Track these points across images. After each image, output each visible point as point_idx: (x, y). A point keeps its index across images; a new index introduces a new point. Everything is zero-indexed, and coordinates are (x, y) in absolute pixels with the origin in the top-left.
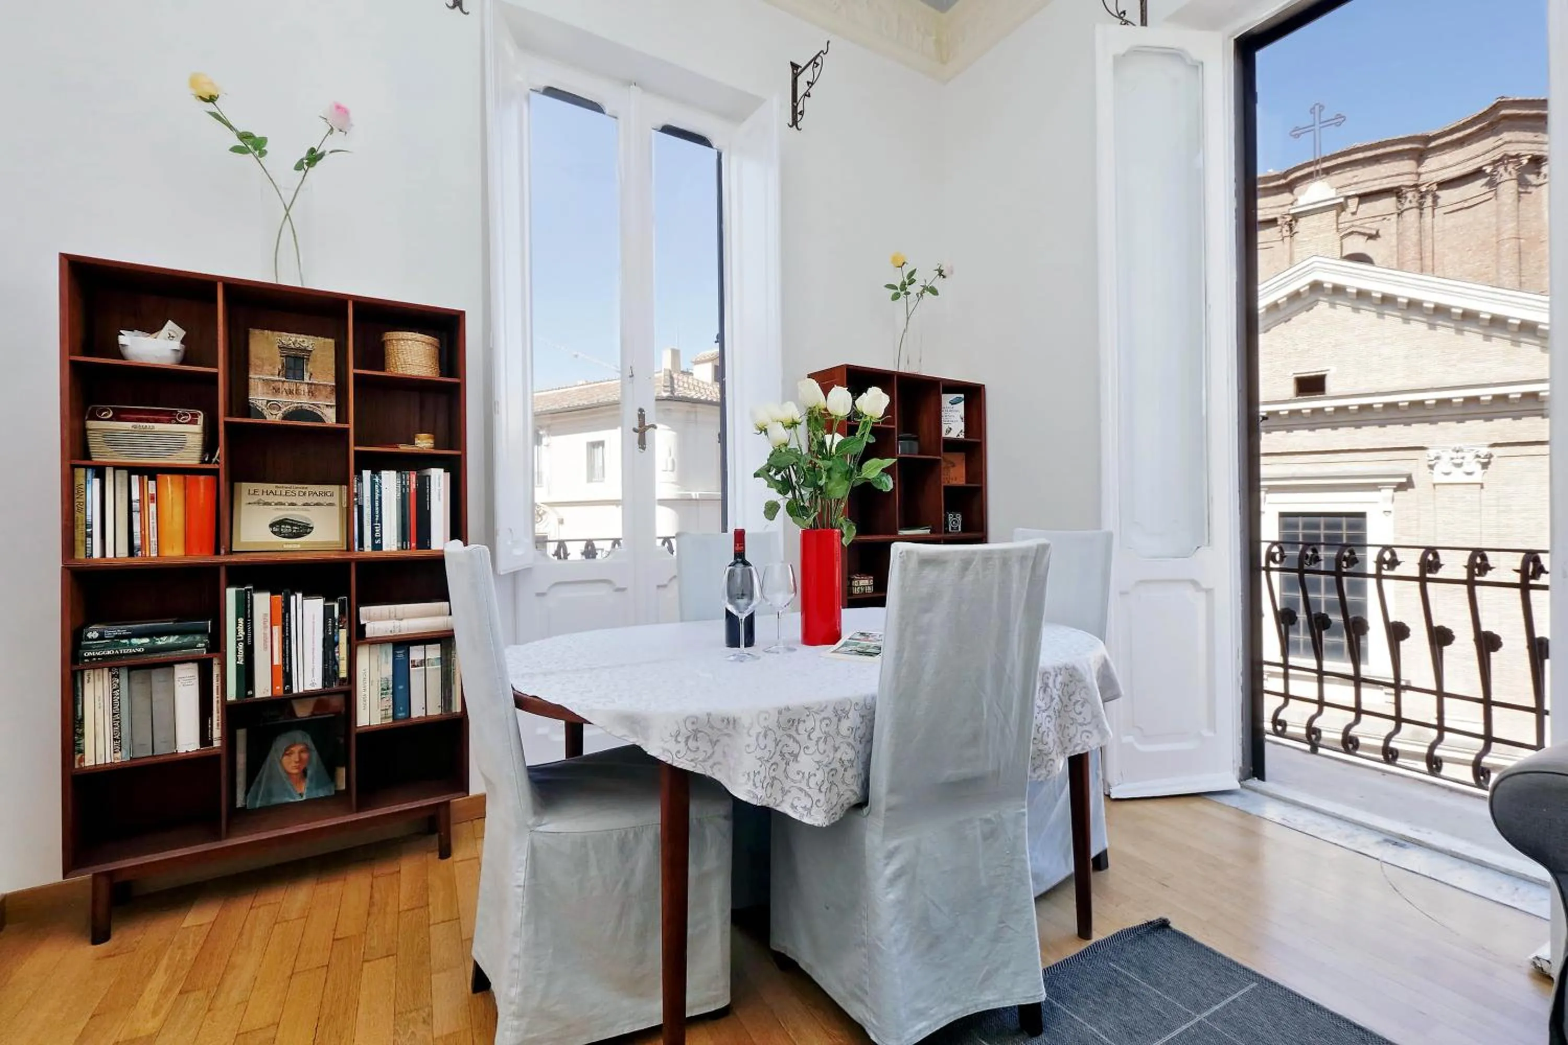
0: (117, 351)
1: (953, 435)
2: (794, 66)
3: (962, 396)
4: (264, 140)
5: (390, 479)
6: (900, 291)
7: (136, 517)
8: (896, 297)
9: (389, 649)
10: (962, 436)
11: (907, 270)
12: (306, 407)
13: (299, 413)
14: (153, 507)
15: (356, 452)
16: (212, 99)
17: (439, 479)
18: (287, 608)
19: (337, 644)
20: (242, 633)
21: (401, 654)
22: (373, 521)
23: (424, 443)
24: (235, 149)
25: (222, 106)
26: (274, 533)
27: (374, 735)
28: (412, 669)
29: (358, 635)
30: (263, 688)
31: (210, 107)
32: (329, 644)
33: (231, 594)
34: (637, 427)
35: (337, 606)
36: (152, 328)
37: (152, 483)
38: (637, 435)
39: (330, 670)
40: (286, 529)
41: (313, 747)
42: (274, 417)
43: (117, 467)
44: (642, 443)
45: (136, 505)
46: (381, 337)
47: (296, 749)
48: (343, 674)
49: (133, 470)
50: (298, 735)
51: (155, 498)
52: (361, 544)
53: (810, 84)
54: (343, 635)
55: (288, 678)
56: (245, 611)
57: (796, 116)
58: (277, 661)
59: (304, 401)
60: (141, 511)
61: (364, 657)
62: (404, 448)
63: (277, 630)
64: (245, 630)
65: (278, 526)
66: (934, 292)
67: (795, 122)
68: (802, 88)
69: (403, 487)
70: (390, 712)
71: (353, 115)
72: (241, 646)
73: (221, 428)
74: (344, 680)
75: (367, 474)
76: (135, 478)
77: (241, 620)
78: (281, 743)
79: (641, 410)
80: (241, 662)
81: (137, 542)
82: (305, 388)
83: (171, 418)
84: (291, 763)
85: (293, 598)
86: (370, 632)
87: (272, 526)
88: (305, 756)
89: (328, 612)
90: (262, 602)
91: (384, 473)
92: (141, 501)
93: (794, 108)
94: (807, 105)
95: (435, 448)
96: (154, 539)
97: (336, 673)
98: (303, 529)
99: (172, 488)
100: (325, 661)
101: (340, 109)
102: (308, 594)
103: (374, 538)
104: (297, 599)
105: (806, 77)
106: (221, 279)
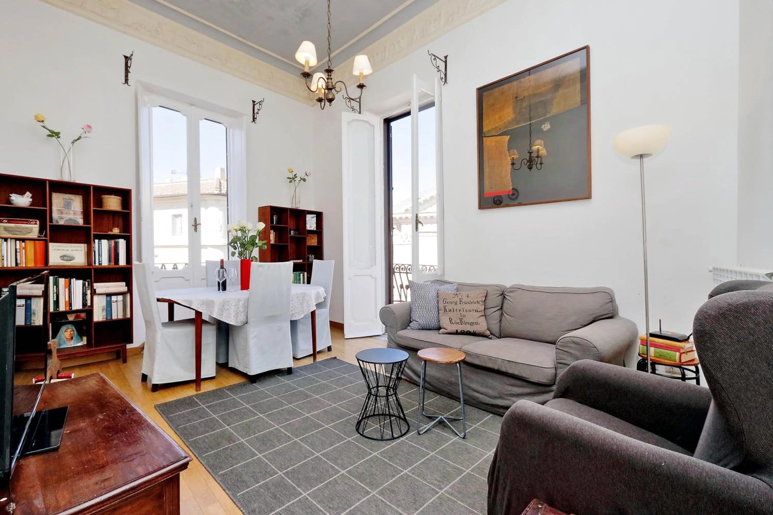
0: (9, 202)
1: (312, 229)
2: (254, 102)
3: (315, 215)
4: (59, 133)
5: (105, 243)
6: (292, 179)
7: (18, 254)
8: (291, 182)
9: (105, 295)
10: (315, 229)
11: (294, 173)
12: (72, 218)
13: (70, 219)
14: (24, 251)
15: (94, 234)
16: (42, 121)
17: (122, 243)
18: (70, 283)
19: (86, 295)
20: (55, 291)
21: (109, 298)
22: (99, 256)
23: (116, 231)
24: (49, 136)
25: (46, 124)
26: (61, 259)
27: (99, 324)
28: (112, 303)
29: (94, 292)
30: (62, 308)
31: (42, 124)
32: (84, 295)
33: (51, 278)
34: (194, 224)
35: (87, 283)
36: (22, 193)
37: (23, 244)
38: (194, 227)
39: (84, 304)
40: (65, 258)
41: (75, 329)
42: (62, 223)
43: (11, 239)
44: (196, 230)
45: (18, 250)
46: (101, 196)
47: (69, 330)
48: (89, 303)
49: (16, 239)
50: (70, 326)
51: (25, 248)
52: (95, 263)
53: (259, 110)
54: (89, 292)
55: (70, 305)
56: (56, 283)
57: (254, 119)
58: (67, 299)
59: (72, 216)
60: (20, 252)
61: (96, 298)
62: (110, 233)
63: (67, 290)
64: (56, 289)
65: (63, 257)
66: (304, 180)
67: (254, 121)
68: (256, 111)
69: (109, 245)
70: (105, 317)
71: (93, 128)
72: (55, 294)
73: (48, 226)
74: (89, 306)
75: (97, 241)
76: (18, 242)
77: (55, 287)
78: (63, 328)
79: (195, 218)
80: (55, 300)
81: (19, 262)
82: (72, 212)
83: (28, 222)
84: (67, 335)
85: (72, 280)
86: (97, 291)
87: (60, 257)
88: (72, 332)
89: (84, 285)
90: (62, 281)
91: (103, 241)
92: (20, 249)
93: (254, 116)
94: (257, 116)
95: (120, 232)
96: (24, 261)
97: (86, 304)
98: (71, 259)
99: (30, 245)
100: (83, 300)
101: (89, 127)
102: (77, 279)
103: (99, 261)
104: (73, 280)
105: (257, 107)
106: (48, 180)
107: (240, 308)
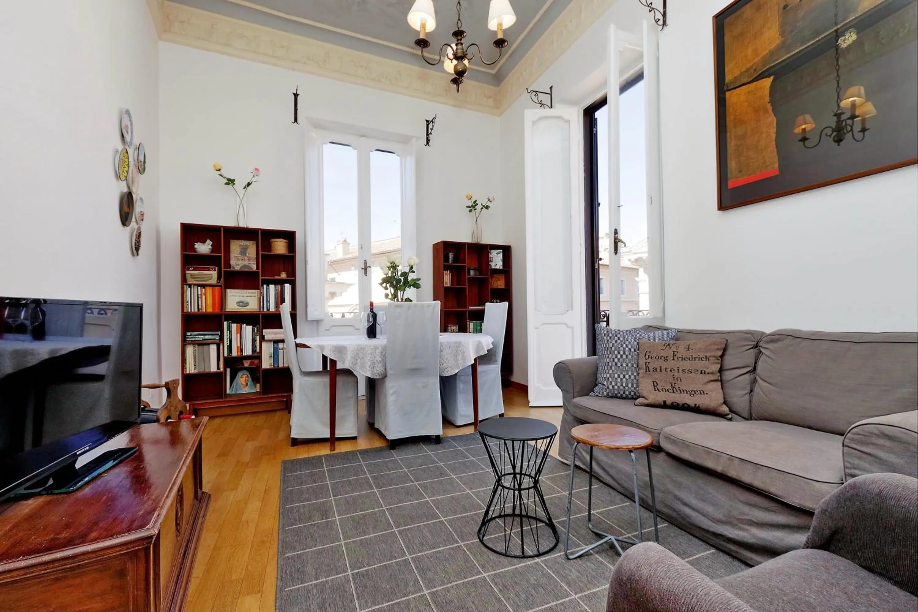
0: (194, 250)
1: (498, 267)
2: (427, 121)
3: (501, 250)
4: (234, 180)
5: (272, 287)
6: (472, 207)
7: (200, 299)
8: (470, 211)
9: (272, 343)
10: (501, 268)
11: (473, 200)
12: (247, 264)
13: (245, 266)
14: (204, 297)
15: (262, 279)
16: (219, 170)
17: (288, 287)
18: (241, 329)
19: (256, 341)
20: (228, 336)
21: (276, 345)
22: (267, 301)
23: (283, 275)
24: (226, 184)
25: (223, 172)
26: (238, 305)
27: (266, 371)
28: (279, 351)
29: (262, 338)
30: (234, 353)
31: (219, 172)
32: (254, 341)
33: (225, 323)
34: (363, 268)
35: (256, 329)
36: (204, 242)
37: (204, 289)
38: (363, 270)
39: (254, 350)
40: (241, 304)
41: (249, 376)
42: (237, 268)
43: (194, 285)
44: (366, 274)
45: (200, 296)
46: (269, 240)
47: (244, 376)
48: (258, 350)
49: (199, 285)
50: (245, 372)
51: (205, 294)
52: (263, 309)
53: (432, 129)
54: (258, 338)
55: (242, 350)
56: (229, 329)
57: (428, 141)
58: (239, 345)
59: (247, 263)
60: (201, 298)
61: (264, 345)
62: (277, 277)
63: (239, 335)
64: (230, 334)
65: (238, 303)
66: (487, 207)
67: (428, 143)
68: (429, 131)
69: (276, 290)
70: (272, 364)
71: (260, 171)
72: (228, 339)
73: (223, 272)
74: (258, 352)
75: (265, 286)
76: (199, 288)
77: (228, 332)
78: (240, 374)
79: (365, 261)
80: (228, 345)
81: (200, 307)
82: (246, 258)
83: (209, 270)
84: (243, 380)
85: (243, 325)
86: (266, 337)
87: (237, 303)
88: (247, 378)
89: (253, 331)
90: (234, 326)
91: (270, 286)
92: (201, 295)
93: (427, 138)
94: (431, 137)
95: (287, 277)
96: (204, 306)
97: (256, 350)
98: (247, 304)
99: (209, 290)
100: (252, 346)
101: (257, 170)
102: (248, 324)
103: (267, 307)
104: (244, 326)
105: (430, 126)
106: (223, 227)
107: (378, 357)
